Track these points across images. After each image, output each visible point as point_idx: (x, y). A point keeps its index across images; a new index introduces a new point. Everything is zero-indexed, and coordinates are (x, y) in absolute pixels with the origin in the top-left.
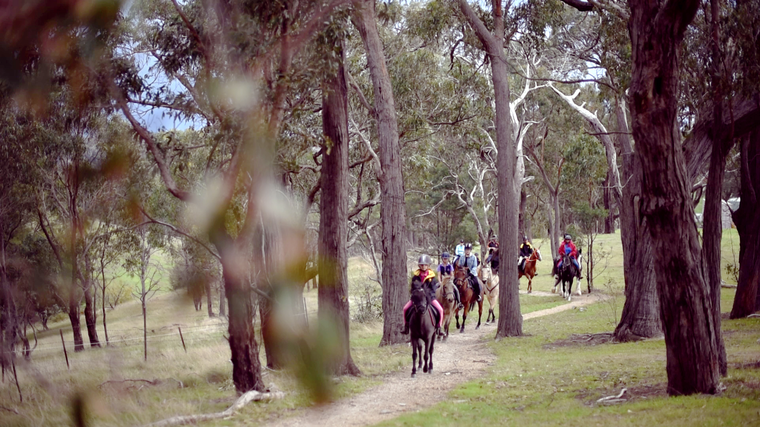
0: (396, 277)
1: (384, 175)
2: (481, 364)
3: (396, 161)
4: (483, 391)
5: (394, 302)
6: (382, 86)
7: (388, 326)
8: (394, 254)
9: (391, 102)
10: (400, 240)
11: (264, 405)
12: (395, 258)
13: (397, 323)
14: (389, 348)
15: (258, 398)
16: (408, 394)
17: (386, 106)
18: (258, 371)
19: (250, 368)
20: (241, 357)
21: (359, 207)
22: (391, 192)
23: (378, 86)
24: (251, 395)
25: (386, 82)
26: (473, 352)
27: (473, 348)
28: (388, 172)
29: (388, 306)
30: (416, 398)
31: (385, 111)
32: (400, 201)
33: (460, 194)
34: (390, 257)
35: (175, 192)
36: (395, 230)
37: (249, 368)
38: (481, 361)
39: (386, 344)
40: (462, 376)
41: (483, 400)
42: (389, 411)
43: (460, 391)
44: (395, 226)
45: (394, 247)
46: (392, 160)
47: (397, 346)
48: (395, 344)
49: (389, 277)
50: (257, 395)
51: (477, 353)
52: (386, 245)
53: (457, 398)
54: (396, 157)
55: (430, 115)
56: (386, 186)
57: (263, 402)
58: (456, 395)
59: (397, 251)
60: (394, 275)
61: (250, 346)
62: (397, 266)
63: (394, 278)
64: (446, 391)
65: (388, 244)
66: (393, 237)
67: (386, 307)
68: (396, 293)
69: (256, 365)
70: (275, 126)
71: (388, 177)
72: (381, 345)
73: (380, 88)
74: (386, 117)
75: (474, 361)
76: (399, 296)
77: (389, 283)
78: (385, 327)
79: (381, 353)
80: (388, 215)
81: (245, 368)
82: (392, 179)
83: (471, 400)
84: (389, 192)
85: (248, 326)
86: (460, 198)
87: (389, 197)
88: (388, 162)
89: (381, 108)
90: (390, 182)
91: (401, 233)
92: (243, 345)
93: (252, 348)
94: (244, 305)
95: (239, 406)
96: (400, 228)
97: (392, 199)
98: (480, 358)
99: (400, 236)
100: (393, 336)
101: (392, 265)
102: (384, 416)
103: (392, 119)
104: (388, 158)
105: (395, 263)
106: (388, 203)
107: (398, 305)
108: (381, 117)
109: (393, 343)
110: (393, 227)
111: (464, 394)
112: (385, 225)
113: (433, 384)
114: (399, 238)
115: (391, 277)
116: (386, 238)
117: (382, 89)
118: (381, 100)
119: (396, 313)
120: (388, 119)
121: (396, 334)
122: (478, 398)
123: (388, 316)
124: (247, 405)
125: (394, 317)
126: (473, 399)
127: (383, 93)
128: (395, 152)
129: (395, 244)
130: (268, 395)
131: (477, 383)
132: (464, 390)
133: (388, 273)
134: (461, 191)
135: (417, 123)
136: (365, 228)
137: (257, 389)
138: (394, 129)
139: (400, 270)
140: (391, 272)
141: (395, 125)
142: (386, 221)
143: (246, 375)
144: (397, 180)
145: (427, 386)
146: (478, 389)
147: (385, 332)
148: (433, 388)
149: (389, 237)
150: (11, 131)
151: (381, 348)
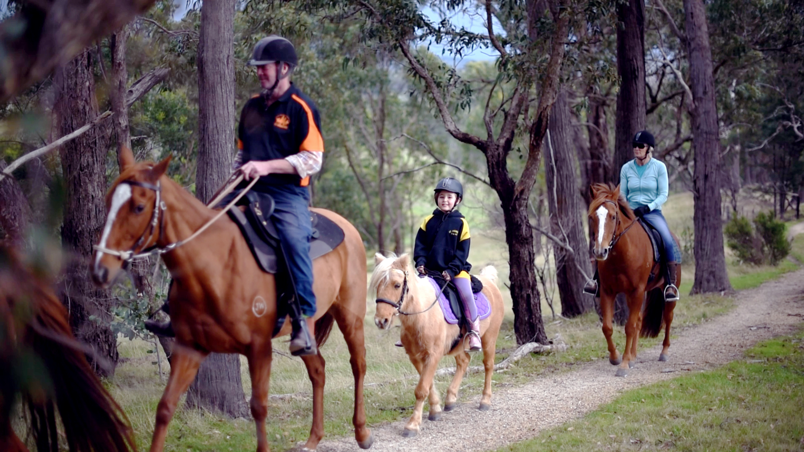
0: (709, 220)
1: (696, 108)
2: (796, 318)
3: (710, 93)
4: (785, 350)
5: (706, 247)
6: (694, 11)
7: (700, 274)
8: (707, 195)
9: (705, 28)
10: (713, 180)
11: (543, 358)
12: (707, 200)
13: (710, 269)
14: (699, 297)
15: (538, 350)
16: (702, 351)
17: (699, 33)
18: (539, 321)
19: (532, 319)
20: (522, 306)
21: (679, 142)
22: (704, 127)
23: (690, 11)
24: (531, 346)
25: (698, 6)
26: (792, 304)
27: (793, 298)
28: (701, 105)
29: (700, 251)
30: (708, 355)
31: (697, 39)
32: (714, 137)
33: (796, 126)
34: (702, 198)
35: (454, 133)
36: (708, 169)
37: (530, 317)
38: (796, 315)
39: (697, 293)
40: (768, 331)
41: (781, 360)
42: (673, 370)
43: (758, 349)
44: (708, 164)
45: (707, 187)
46: (705, 93)
47: (709, 295)
48: (707, 293)
49: (701, 220)
50: (537, 347)
51: (796, 305)
52: (698, 185)
53: (753, 357)
54: (710, 89)
55: (755, 40)
56: (699, 120)
57: (543, 355)
58: (752, 354)
59: (710, 192)
60: (707, 219)
61: (531, 295)
62: (710, 208)
63: (707, 221)
64: (744, 349)
65: (700, 183)
66: (706, 177)
67: (698, 252)
68: (709, 237)
69: (537, 315)
70: (557, 63)
71: (701, 111)
72: (691, 294)
73: (692, 13)
74: (699, 45)
75: (789, 315)
76: (712, 241)
77: (701, 228)
78: (696, 274)
79: (690, 302)
80: (701, 153)
81: (526, 319)
82: (705, 113)
83: (768, 360)
84: (702, 127)
85: (530, 274)
86: (796, 130)
87: (701, 133)
88: (700, 94)
89: (693, 36)
90: (703, 116)
91: (714, 172)
92: (524, 293)
93: (534, 298)
94: (527, 253)
95: (515, 359)
96: (714, 167)
97: (705, 136)
98: (797, 311)
99: (714, 175)
100: (705, 284)
101: (705, 207)
102: (664, 375)
103: (704, 48)
104: (700, 90)
105: (707, 204)
106: (700, 139)
107: (710, 250)
108: (693, 45)
109: (705, 292)
110: (706, 166)
111: (762, 353)
112: (698, 164)
113: (733, 340)
114: (713, 177)
115: (704, 220)
116: (698, 177)
117: (695, 14)
118: (694, 27)
119: (709, 259)
120: (700, 48)
121: (708, 281)
122: (776, 358)
123: (700, 262)
124: (523, 357)
125: (706, 263)
126: (770, 359)
127: (695, 19)
128: (708, 83)
129: (708, 184)
130: (549, 347)
131: (780, 342)
132: (764, 349)
133: (700, 215)
134: (796, 123)
135: (739, 50)
136: (687, 164)
137: (537, 341)
138: (707, 58)
139: (713, 212)
140: (704, 214)
141: (709, 54)
142: (698, 159)
143: (527, 325)
144: (711, 114)
145: (725, 343)
146: (779, 348)
147: (696, 279)
148: (731, 345)
149: (701, 177)
150: (312, 66)
151: (690, 297)
